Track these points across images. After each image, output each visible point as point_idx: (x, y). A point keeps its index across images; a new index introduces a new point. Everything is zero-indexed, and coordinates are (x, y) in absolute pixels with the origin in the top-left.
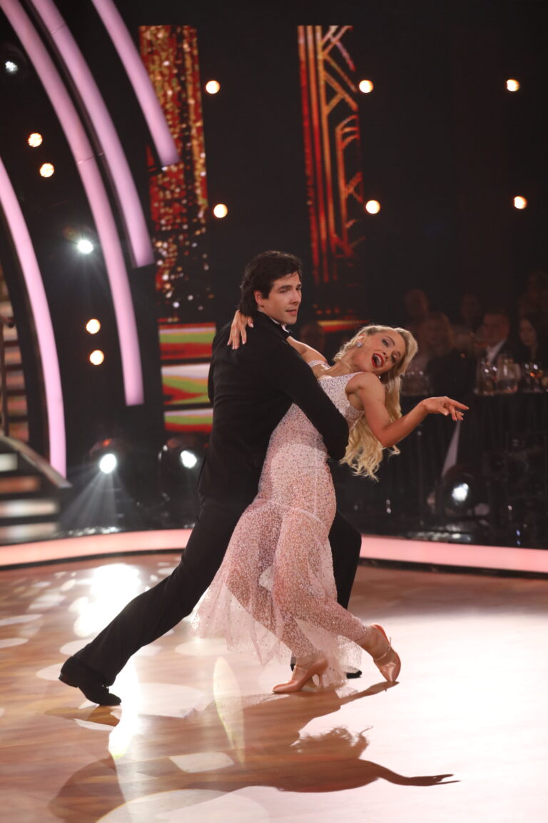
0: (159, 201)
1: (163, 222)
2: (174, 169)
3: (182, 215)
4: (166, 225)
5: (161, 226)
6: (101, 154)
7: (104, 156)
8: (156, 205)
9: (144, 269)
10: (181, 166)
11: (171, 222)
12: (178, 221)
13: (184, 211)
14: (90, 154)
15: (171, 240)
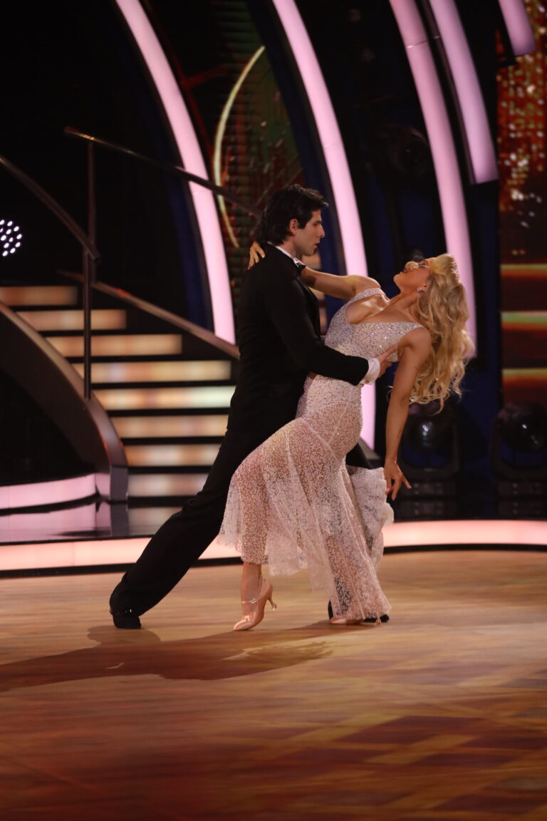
0: (508, 100)
1: (512, 127)
2: (529, 59)
3: (536, 119)
4: (515, 132)
5: (510, 131)
6: (437, 37)
7: (441, 40)
8: (504, 104)
9: (485, 185)
10: (539, 56)
11: (523, 127)
12: (532, 126)
13: (540, 114)
14: (423, 37)
15: (521, 151)
